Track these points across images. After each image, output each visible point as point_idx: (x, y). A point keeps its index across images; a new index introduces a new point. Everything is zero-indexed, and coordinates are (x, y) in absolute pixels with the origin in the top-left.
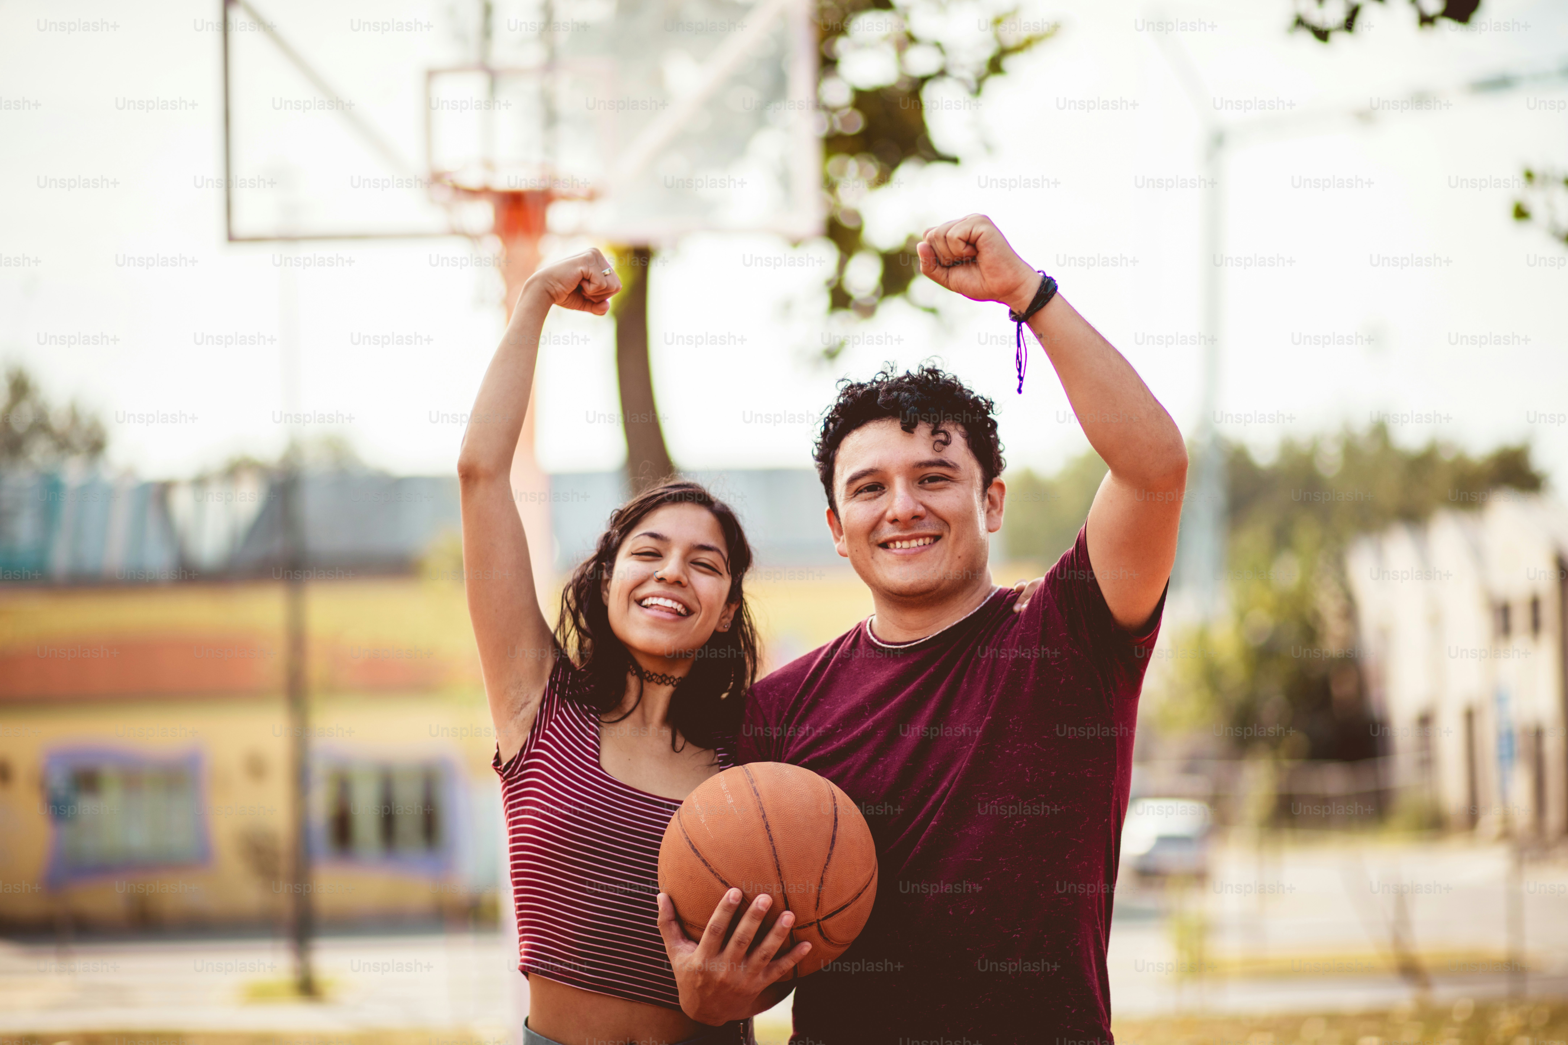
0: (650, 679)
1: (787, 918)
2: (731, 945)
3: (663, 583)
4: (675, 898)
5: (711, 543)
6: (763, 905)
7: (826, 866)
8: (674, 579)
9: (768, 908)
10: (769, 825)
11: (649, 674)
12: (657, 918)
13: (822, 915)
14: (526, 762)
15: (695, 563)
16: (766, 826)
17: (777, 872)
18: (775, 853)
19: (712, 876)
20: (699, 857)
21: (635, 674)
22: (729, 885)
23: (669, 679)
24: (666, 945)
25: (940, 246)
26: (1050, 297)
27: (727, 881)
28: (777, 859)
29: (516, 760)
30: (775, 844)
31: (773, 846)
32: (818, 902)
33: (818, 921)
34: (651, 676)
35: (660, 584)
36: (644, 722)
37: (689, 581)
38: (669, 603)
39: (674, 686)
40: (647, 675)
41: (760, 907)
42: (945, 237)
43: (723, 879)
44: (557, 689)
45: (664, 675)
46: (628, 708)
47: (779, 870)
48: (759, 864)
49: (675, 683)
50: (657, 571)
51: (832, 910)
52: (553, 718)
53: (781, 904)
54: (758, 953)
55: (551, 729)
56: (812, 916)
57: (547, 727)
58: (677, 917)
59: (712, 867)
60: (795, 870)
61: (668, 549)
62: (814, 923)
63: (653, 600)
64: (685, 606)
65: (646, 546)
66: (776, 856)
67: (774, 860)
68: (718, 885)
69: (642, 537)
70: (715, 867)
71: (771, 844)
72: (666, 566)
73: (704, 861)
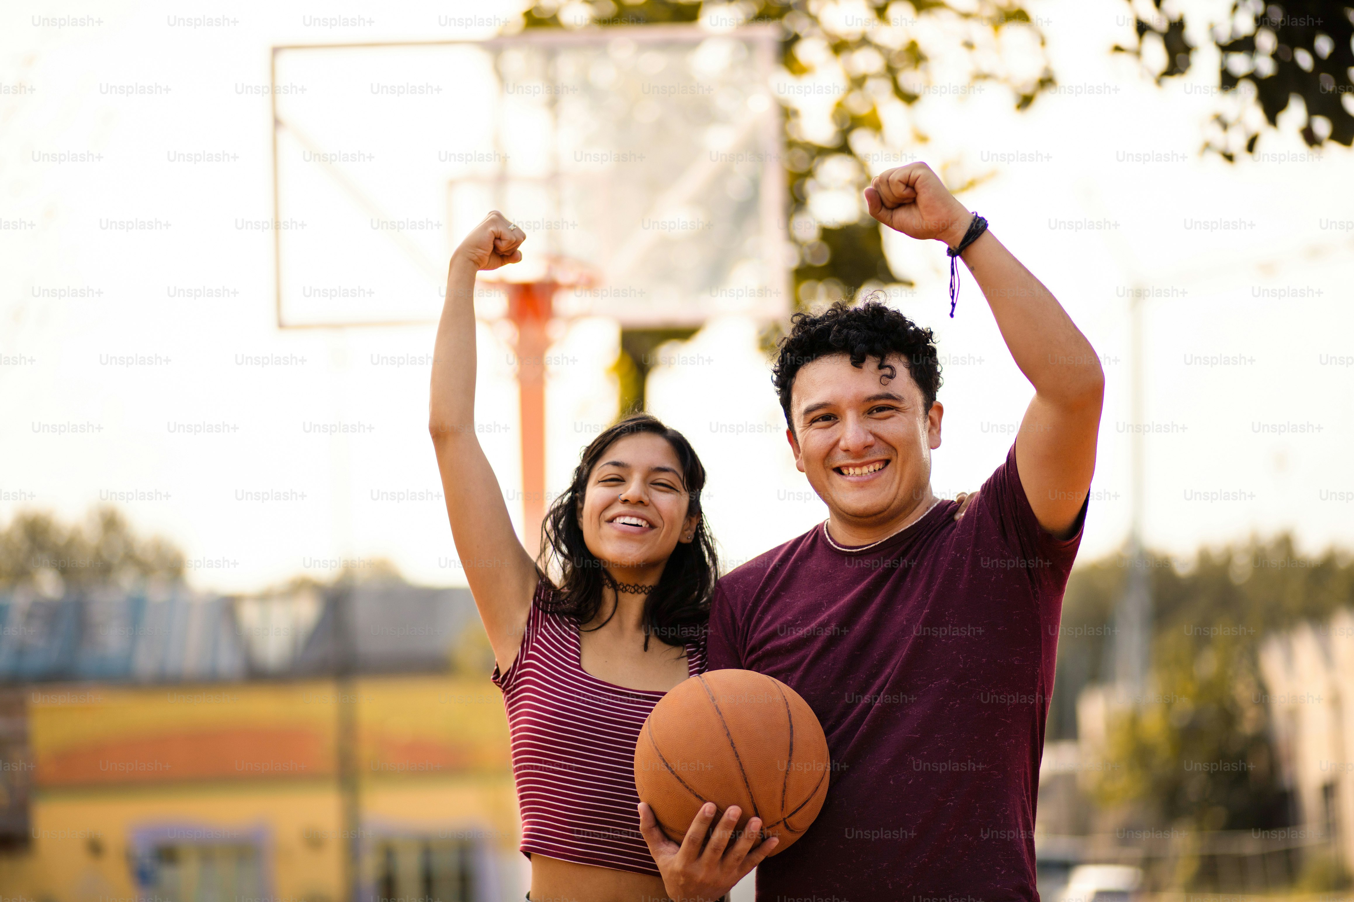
0: (624, 590)
1: (755, 823)
2: (708, 851)
3: (628, 504)
4: (655, 807)
5: (667, 465)
6: (734, 816)
7: (788, 772)
8: (636, 500)
9: (738, 818)
10: (733, 742)
11: (623, 586)
12: (639, 824)
13: (787, 814)
14: (519, 673)
15: (655, 484)
16: (731, 744)
17: (745, 784)
18: (742, 767)
19: (687, 792)
20: (674, 774)
21: (611, 587)
22: (703, 799)
23: (641, 588)
24: (649, 848)
25: (884, 190)
26: (980, 233)
27: (701, 796)
28: (744, 773)
29: (511, 671)
30: (741, 760)
31: (740, 762)
32: (783, 804)
33: (784, 819)
34: (625, 588)
35: (625, 505)
36: (621, 628)
37: (650, 500)
38: (634, 521)
39: (645, 593)
40: (621, 587)
41: (732, 818)
42: (888, 181)
43: (698, 793)
44: (541, 607)
45: (636, 585)
46: (606, 618)
47: (747, 782)
48: (729, 779)
49: (647, 591)
50: (621, 494)
51: (796, 808)
52: (539, 632)
53: (750, 810)
54: (732, 855)
55: (538, 641)
56: (779, 816)
57: (534, 640)
58: (658, 823)
59: (687, 784)
60: (761, 780)
61: (630, 474)
62: (781, 821)
63: (620, 519)
64: (649, 522)
65: (610, 473)
66: (743, 770)
67: (742, 773)
68: (694, 799)
69: (606, 466)
70: (689, 784)
71: (738, 760)
72: (629, 488)
73: (678, 778)
